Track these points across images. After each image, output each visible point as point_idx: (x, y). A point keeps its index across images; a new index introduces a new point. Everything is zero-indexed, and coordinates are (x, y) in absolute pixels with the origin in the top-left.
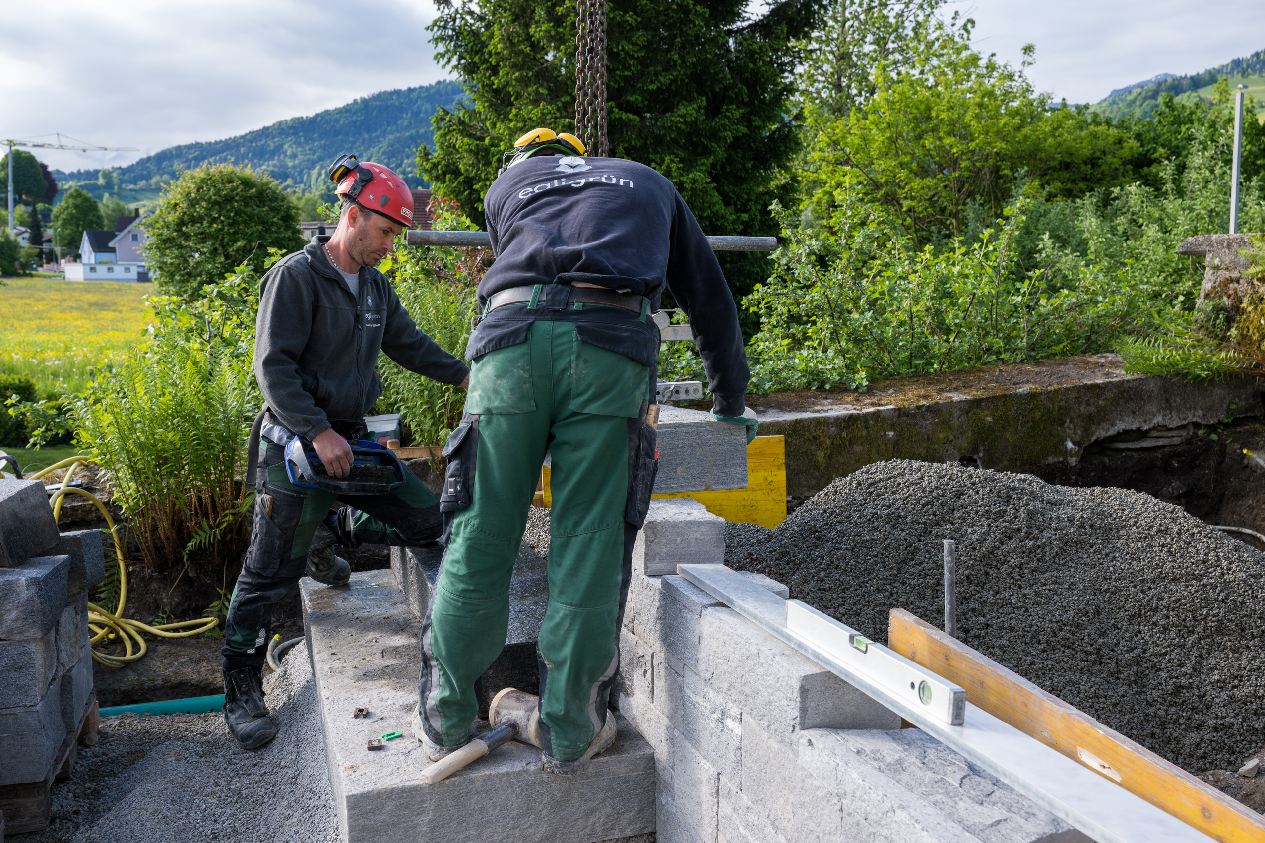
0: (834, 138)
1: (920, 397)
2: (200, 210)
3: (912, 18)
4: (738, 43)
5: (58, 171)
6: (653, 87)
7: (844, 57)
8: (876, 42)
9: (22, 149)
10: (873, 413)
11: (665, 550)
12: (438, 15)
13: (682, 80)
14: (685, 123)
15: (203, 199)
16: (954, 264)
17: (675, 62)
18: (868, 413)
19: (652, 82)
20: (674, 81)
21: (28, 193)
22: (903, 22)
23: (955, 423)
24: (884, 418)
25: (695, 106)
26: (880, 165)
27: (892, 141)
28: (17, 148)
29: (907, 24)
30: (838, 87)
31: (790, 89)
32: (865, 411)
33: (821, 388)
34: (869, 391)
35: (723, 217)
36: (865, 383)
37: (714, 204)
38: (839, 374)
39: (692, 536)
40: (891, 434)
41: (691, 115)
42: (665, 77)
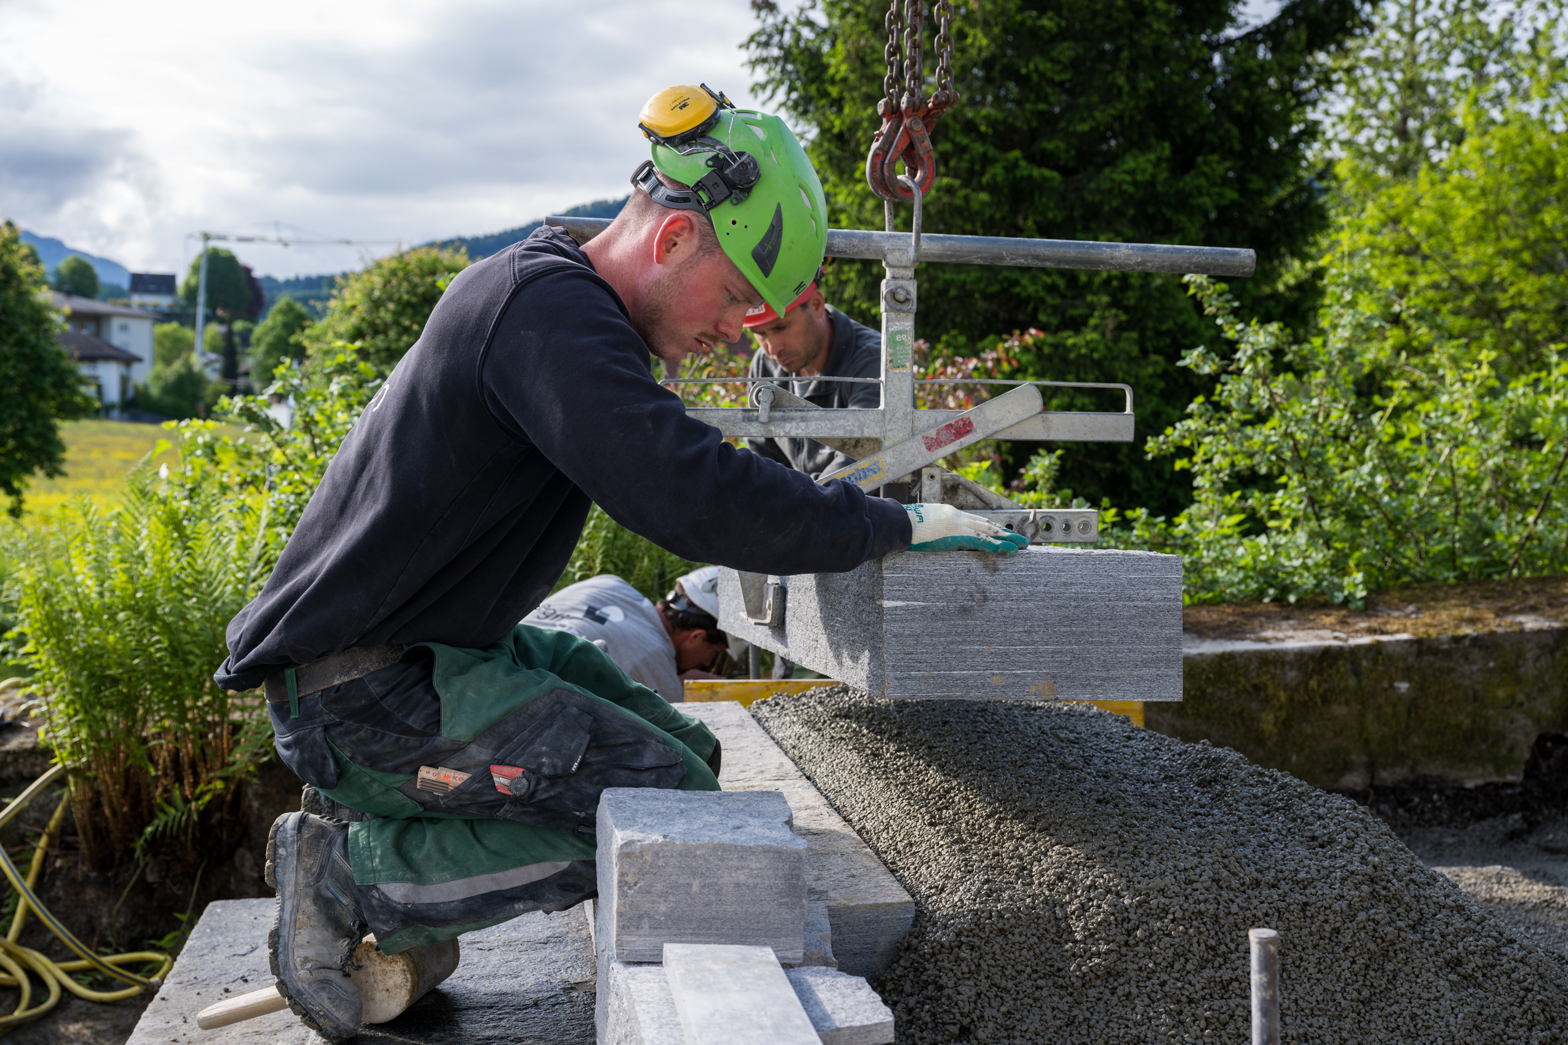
0: (1392, 212)
1: (1462, 620)
2: (385, 315)
3: (1527, 24)
4: (1226, 60)
5: (269, 279)
6: (1084, 127)
7: (1413, 86)
8: (1469, 63)
9: (220, 245)
10: (1369, 648)
11: (662, 908)
12: (755, 26)
13: (1132, 118)
14: (1135, 183)
15: (390, 299)
16: (1548, 391)
17: (1120, 89)
18: (1359, 647)
19: (1083, 120)
20: (1119, 118)
21: (225, 306)
22: (1511, 30)
23: (1529, 669)
24: (1390, 657)
25: (1152, 157)
26: (1468, 255)
27: (1490, 217)
28: (212, 244)
29: (1517, 33)
30: (1402, 133)
31: (1312, 132)
32: (1354, 642)
33: (1279, 600)
34: (1369, 607)
36: (1361, 593)
38: (1315, 577)
39: (727, 879)
40: (1403, 686)
41: (1144, 171)
42: (1103, 112)
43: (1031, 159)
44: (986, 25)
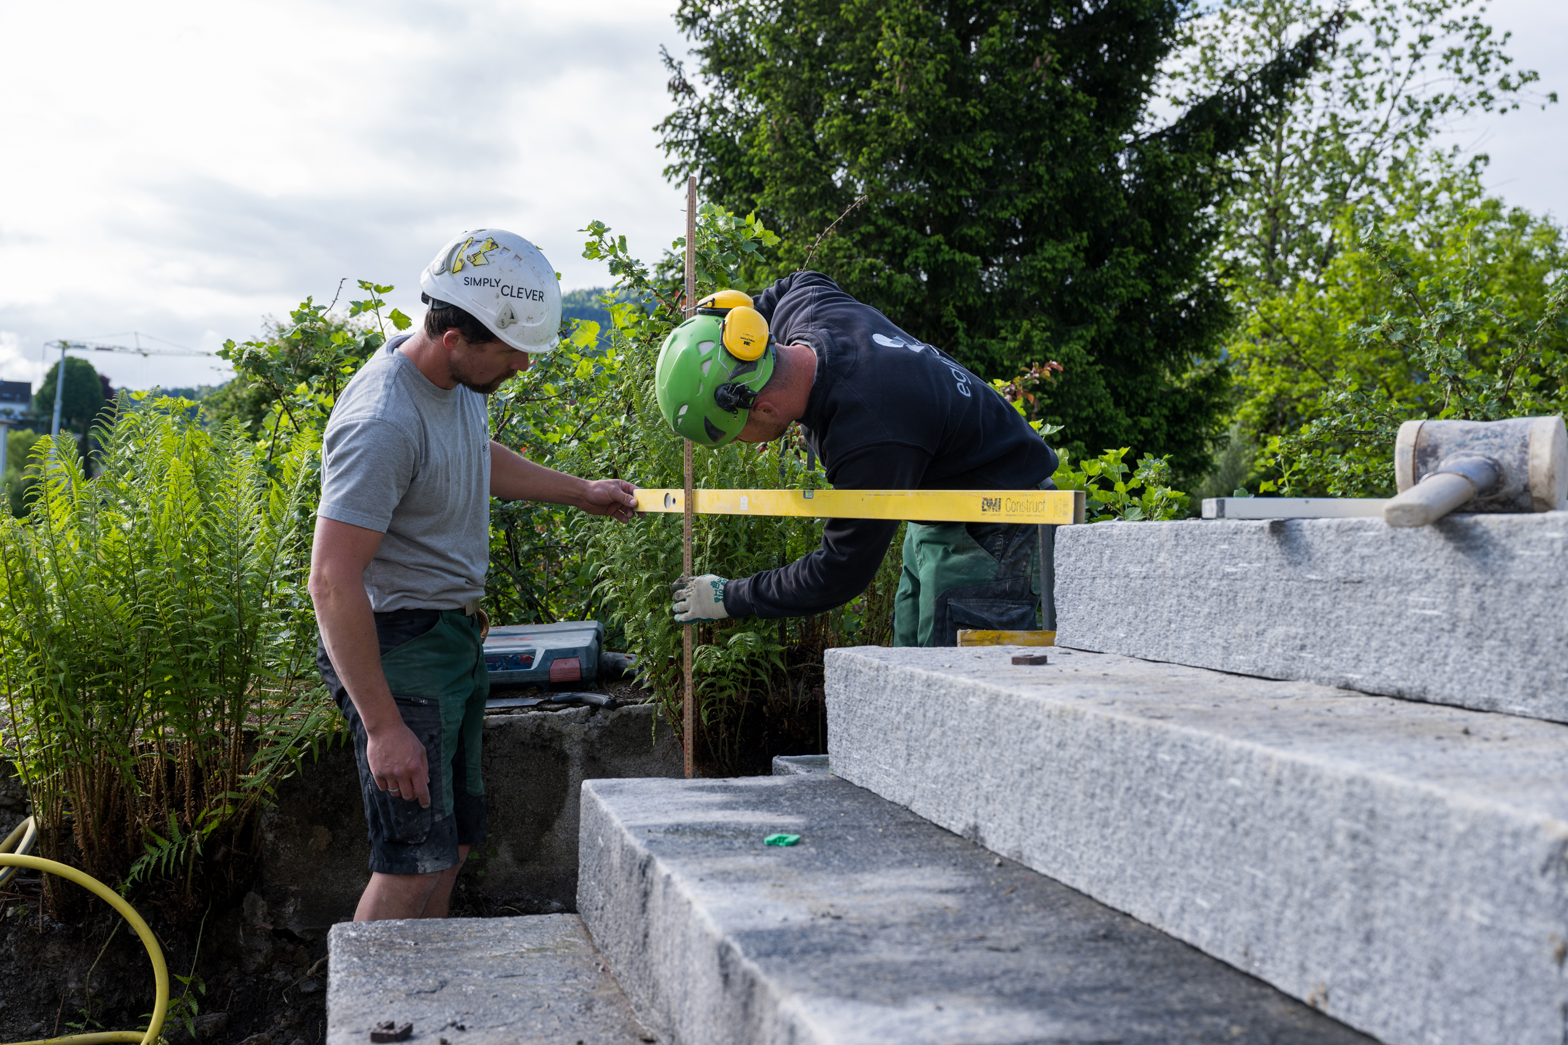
0: (1273, 322)
3: (1387, 153)
8: (1329, 189)
9: (78, 354)
13: (1050, 207)
14: (1055, 271)
17: (1040, 178)
20: (1039, 207)
21: (79, 416)
22: (1372, 158)
25: (1071, 246)
28: (70, 353)
35: (1112, 419)
37: (1099, 400)
41: (1064, 259)
42: (1023, 200)
43: (951, 244)
44: (910, 109)
